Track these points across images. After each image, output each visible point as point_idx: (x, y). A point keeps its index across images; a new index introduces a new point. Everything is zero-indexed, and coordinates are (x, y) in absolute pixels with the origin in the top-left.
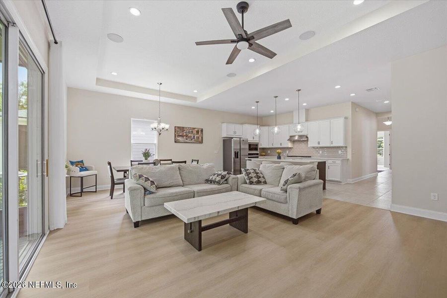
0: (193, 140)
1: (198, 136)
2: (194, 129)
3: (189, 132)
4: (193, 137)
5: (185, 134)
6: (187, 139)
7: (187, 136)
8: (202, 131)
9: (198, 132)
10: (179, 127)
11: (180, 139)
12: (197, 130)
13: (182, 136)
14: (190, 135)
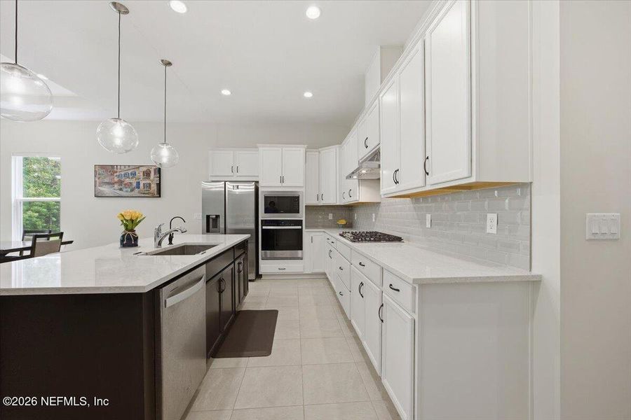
0: (137, 190)
1: (148, 182)
2: (139, 167)
3: (126, 175)
4: (135, 185)
5: (116, 179)
6: (121, 189)
7: (120, 182)
8: (159, 171)
9: (147, 174)
10: (102, 167)
11: (106, 190)
12: (145, 169)
13: (111, 184)
14: (127, 180)
